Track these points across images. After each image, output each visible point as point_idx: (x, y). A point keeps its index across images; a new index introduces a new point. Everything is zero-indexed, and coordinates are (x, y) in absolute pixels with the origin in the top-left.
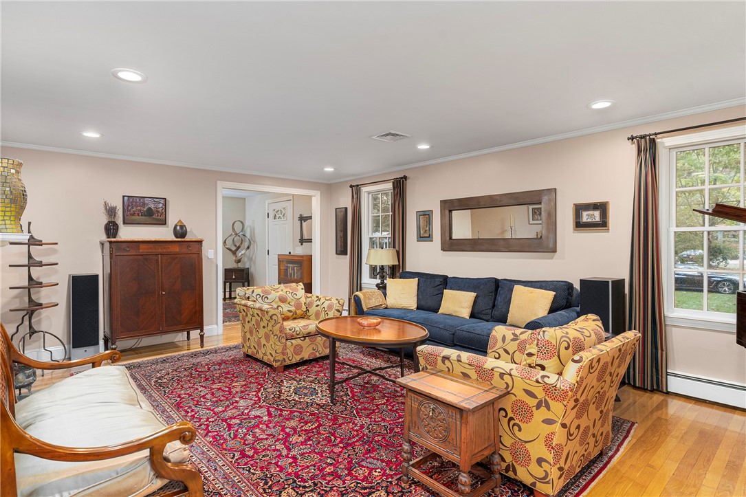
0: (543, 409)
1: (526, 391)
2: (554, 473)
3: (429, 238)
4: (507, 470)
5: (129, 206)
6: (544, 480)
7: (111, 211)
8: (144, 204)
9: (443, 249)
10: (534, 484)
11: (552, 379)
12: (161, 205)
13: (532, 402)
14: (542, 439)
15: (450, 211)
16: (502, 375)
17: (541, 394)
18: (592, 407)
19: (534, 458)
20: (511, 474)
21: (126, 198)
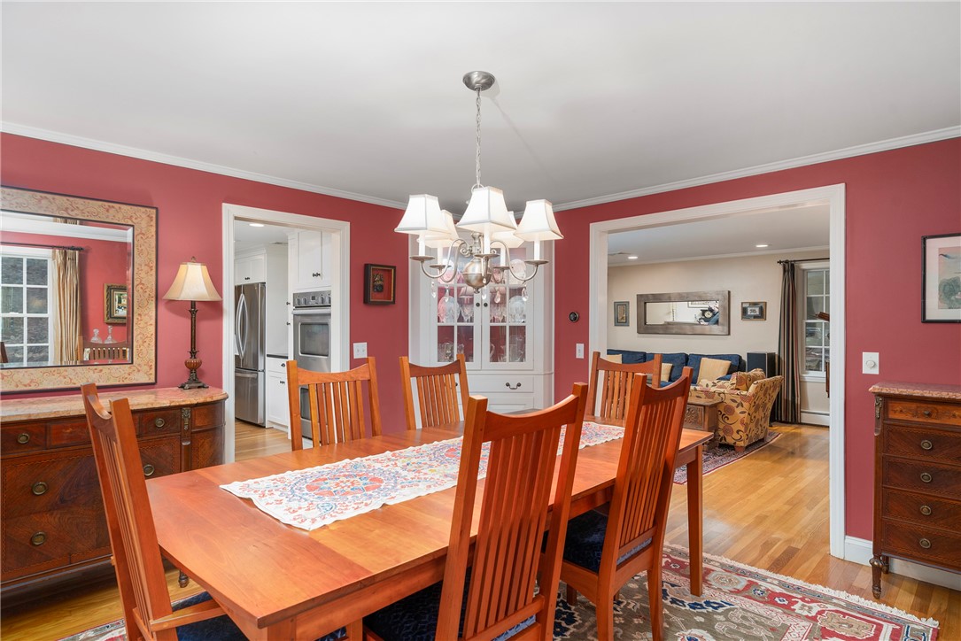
0: (740, 407)
1: (732, 400)
2: (744, 437)
3: (625, 323)
4: (721, 440)
6: (740, 440)
9: (639, 332)
10: (735, 443)
11: (745, 393)
13: (734, 405)
14: (739, 421)
15: (645, 303)
16: (719, 394)
17: (739, 400)
18: (761, 409)
19: (735, 431)
20: (723, 441)
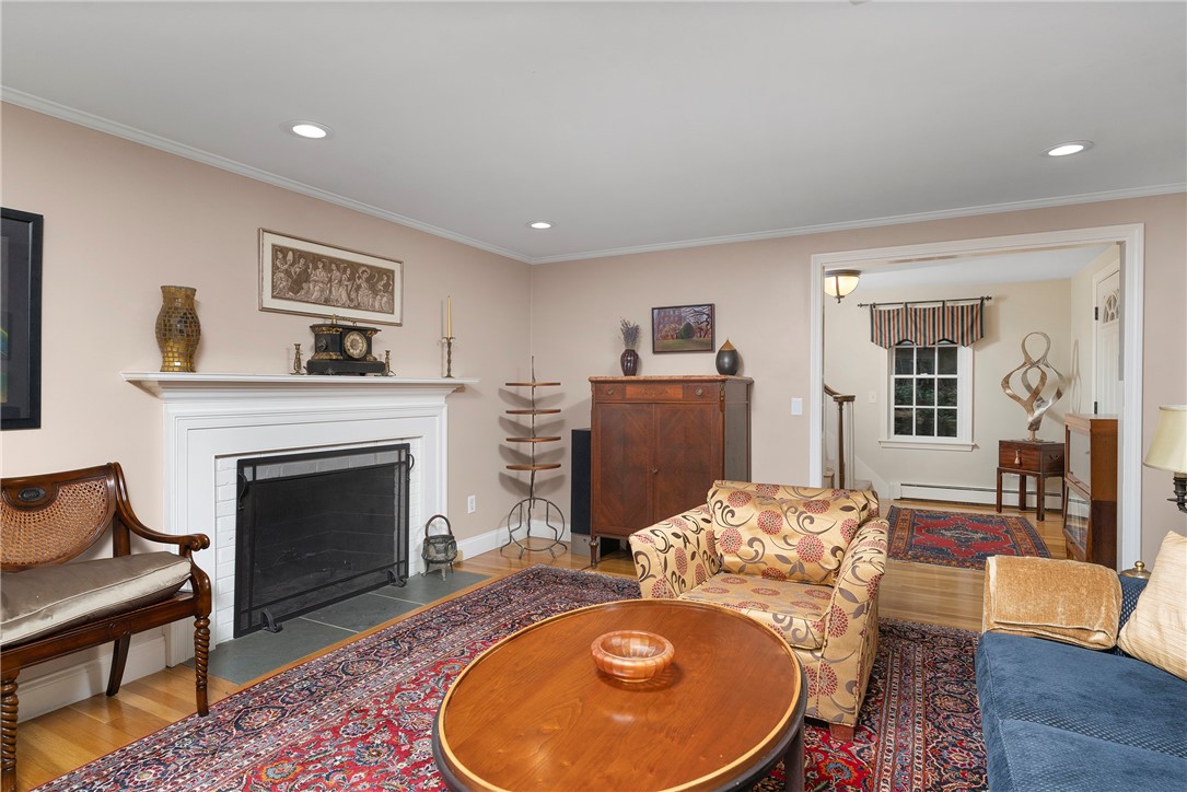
5: (659, 324)
7: (631, 334)
8: (680, 319)
12: (705, 317)
21: (656, 311)
